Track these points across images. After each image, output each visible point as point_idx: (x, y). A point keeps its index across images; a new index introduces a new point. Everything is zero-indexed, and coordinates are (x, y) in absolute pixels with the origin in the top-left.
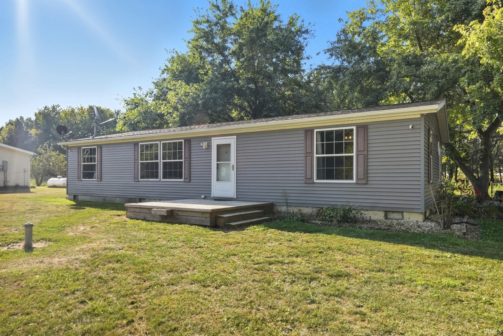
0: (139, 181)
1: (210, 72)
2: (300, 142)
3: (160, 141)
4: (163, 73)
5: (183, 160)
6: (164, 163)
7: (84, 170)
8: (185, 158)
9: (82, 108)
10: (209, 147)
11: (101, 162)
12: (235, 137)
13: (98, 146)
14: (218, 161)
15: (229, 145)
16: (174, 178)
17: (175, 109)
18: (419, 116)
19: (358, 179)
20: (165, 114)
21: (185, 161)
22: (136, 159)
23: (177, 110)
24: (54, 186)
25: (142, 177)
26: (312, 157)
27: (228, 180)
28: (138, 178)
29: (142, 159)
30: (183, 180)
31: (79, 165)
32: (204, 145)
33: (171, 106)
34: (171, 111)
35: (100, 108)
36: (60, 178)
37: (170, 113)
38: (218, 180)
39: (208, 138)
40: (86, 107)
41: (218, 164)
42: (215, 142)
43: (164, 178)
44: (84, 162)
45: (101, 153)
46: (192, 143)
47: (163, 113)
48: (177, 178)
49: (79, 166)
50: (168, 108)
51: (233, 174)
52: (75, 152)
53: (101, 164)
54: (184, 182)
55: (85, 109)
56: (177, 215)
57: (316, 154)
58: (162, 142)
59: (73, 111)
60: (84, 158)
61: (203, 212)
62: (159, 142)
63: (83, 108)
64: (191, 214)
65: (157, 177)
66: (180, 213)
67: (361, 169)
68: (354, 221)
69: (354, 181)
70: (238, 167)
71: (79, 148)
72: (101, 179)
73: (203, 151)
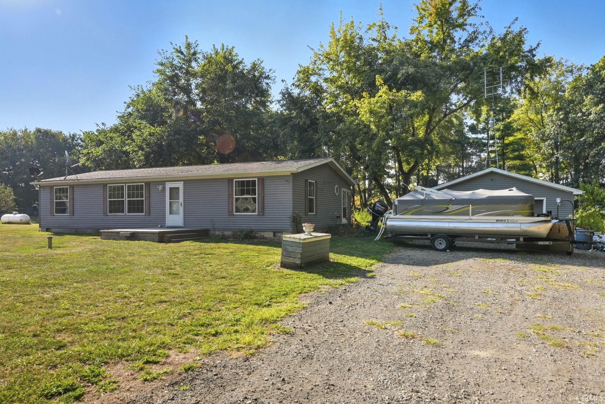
0: (108, 215)
1: (174, 115)
2: (225, 187)
3: (125, 183)
4: (128, 107)
5: (144, 199)
6: (129, 201)
7: (56, 206)
8: (145, 197)
9: (26, 130)
10: (164, 189)
11: (73, 199)
12: (183, 182)
13: (70, 186)
14: (170, 200)
15: (178, 188)
16: (137, 213)
17: (141, 148)
18: (290, 174)
19: (258, 212)
20: (131, 153)
21: (145, 199)
22: (105, 197)
23: (143, 149)
24: (9, 223)
25: (110, 212)
26: (233, 197)
27: (178, 213)
28: (107, 213)
29: (110, 198)
30: (144, 214)
31: (52, 202)
32: (160, 187)
33: (136, 145)
34: (136, 149)
35: (50, 131)
36: (15, 214)
37: (135, 151)
38: (171, 213)
39: (163, 183)
40: (32, 129)
41: (170, 202)
42: (168, 185)
43: (129, 212)
44: (56, 199)
45: (73, 192)
46: (151, 186)
47: (128, 151)
48: (139, 213)
49: (52, 204)
50: (133, 146)
51: (181, 209)
52: (48, 191)
53: (73, 201)
54: (145, 215)
55: (30, 132)
56: (137, 236)
57: (235, 195)
58: (127, 184)
59: (15, 134)
60: (57, 196)
61: (154, 233)
62: (124, 185)
63: (28, 131)
64: (148, 235)
65: (123, 212)
66: (139, 235)
67: (260, 206)
68: (255, 237)
69: (256, 214)
70: (185, 204)
71: (51, 187)
72: (73, 214)
73: (159, 192)
